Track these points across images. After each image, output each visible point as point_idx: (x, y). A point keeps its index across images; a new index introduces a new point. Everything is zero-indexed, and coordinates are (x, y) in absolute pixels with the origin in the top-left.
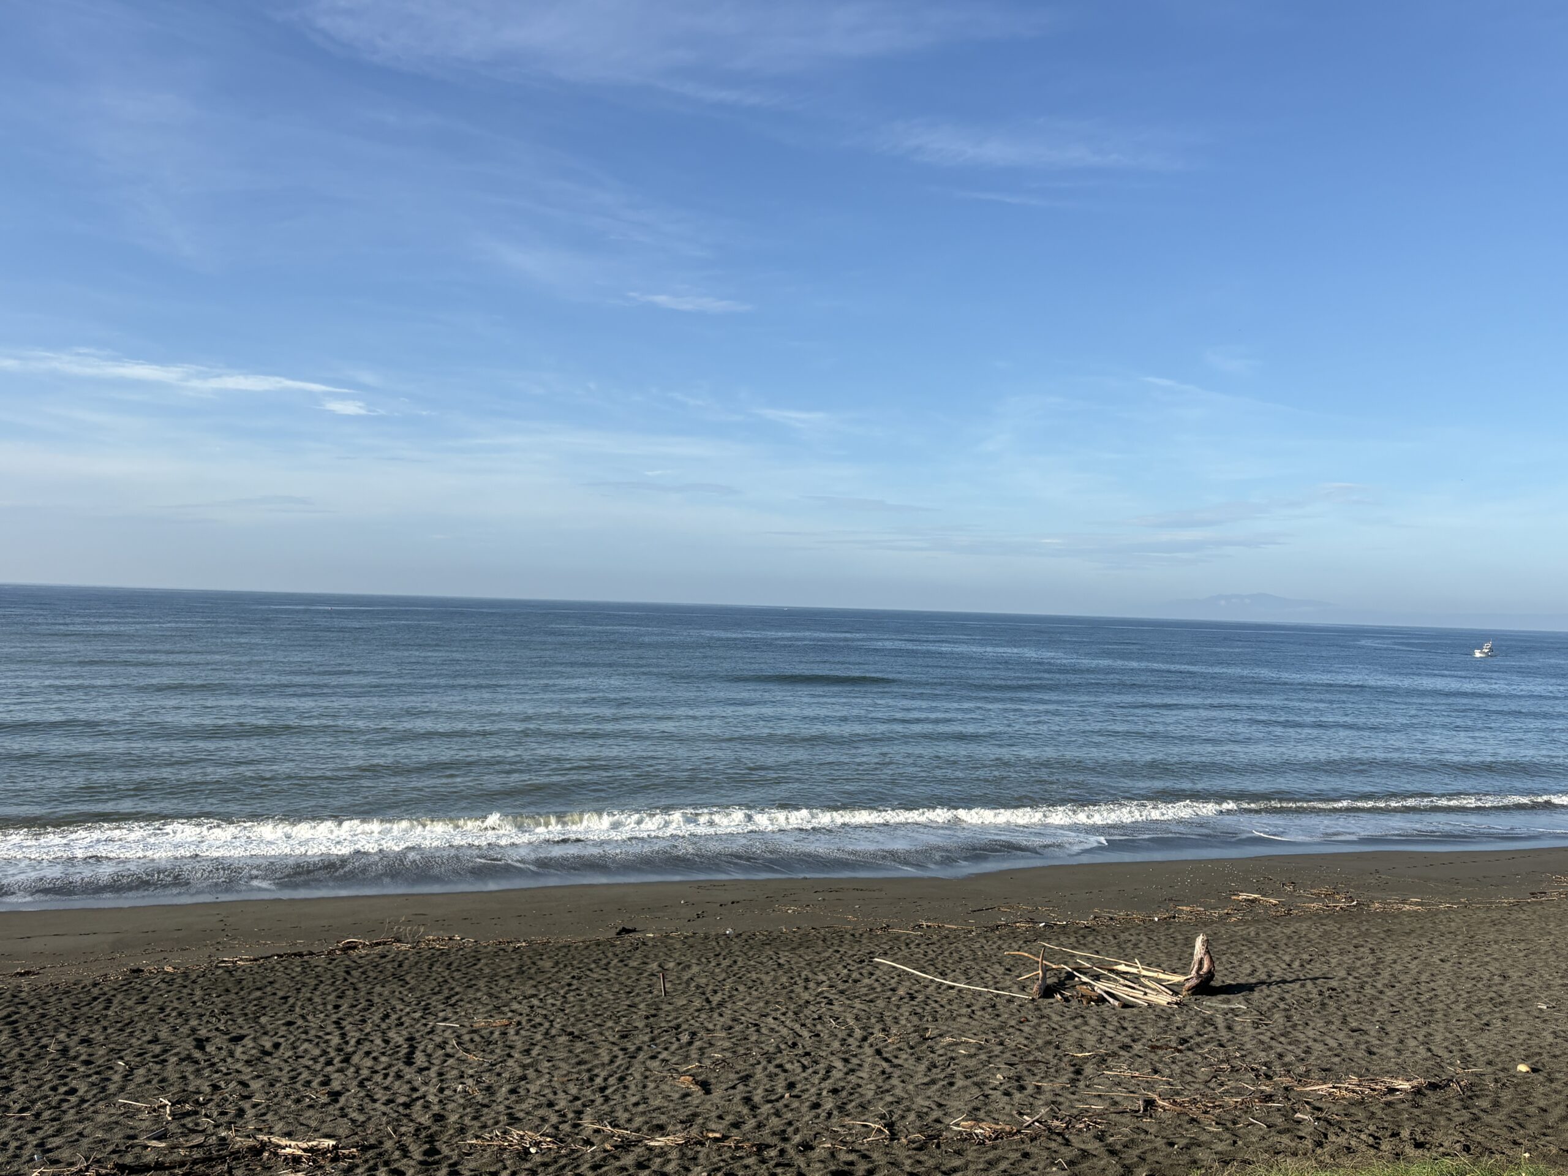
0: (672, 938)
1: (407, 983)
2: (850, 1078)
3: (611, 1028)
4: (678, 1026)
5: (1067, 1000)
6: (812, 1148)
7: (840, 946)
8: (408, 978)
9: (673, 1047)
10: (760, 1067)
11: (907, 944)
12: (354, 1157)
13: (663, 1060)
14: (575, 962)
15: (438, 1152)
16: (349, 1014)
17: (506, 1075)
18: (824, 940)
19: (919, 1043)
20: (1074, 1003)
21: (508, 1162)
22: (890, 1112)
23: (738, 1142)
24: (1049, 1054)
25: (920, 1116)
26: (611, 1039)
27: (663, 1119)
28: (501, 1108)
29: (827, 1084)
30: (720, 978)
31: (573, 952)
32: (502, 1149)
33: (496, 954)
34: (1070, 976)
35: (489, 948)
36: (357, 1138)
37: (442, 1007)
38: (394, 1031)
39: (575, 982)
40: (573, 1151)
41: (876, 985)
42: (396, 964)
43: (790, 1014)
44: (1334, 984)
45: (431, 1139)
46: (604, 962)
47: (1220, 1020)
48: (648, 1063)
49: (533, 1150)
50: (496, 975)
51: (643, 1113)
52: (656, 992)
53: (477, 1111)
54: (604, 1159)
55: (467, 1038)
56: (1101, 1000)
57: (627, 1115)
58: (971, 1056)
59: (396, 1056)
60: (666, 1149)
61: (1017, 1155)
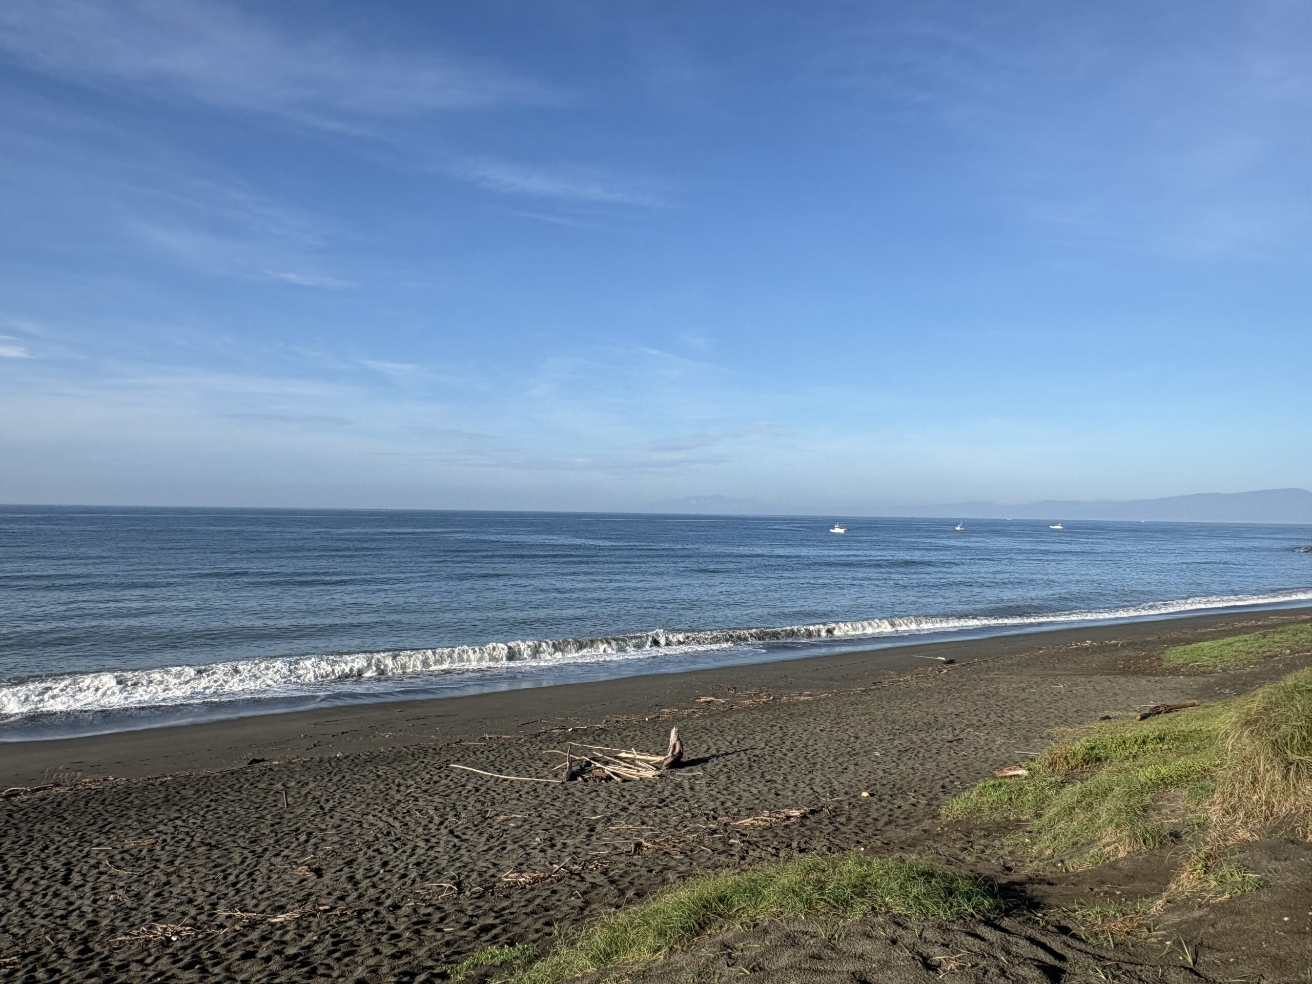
0: (293, 764)
1: (65, 819)
2: (429, 853)
3: (243, 837)
4: (298, 829)
5: (586, 781)
6: (400, 907)
7: (425, 758)
8: (65, 815)
9: (293, 846)
10: (361, 853)
11: (474, 752)
12: (15, 964)
13: (284, 856)
14: (213, 789)
15: (92, 950)
16: (12, 849)
17: (153, 883)
18: (413, 755)
19: (482, 822)
20: (591, 782)
21: (152, 951)
22: (459, 874)
23: (343, 910)
24: (572, 821)
25: (480, 875)
26: (243, 845)
27: (284, 900)
28: (148, 909)
29: (413, 860)
30: (331, 790)
31: (212, 781)
32: (148, 941)
33: (145, 788)
34: (589, 764)
35: (139, 784)
36: (17, 948)
37: (97, 835)
38: (53, 858)
39: (213, 804)
40: (208, 935)
41: (451, 783)
42: (55, 805)
43: (386, 811)
44: (757, 752)
45: (85, 941)
46: (238, 786)
47: (686, 785)
48: (273, 860)
49: (174, 938)
50: (145, 805)
51: (268, 898)
52: (280, 805)
53: (127, 914)
54: (234, 937)
55: (118, 857)
56: (609, 778)
57: (254, 902)
58: (518, 827)
59: (54, 879)
60: (285, 923)
61: (548, 892)
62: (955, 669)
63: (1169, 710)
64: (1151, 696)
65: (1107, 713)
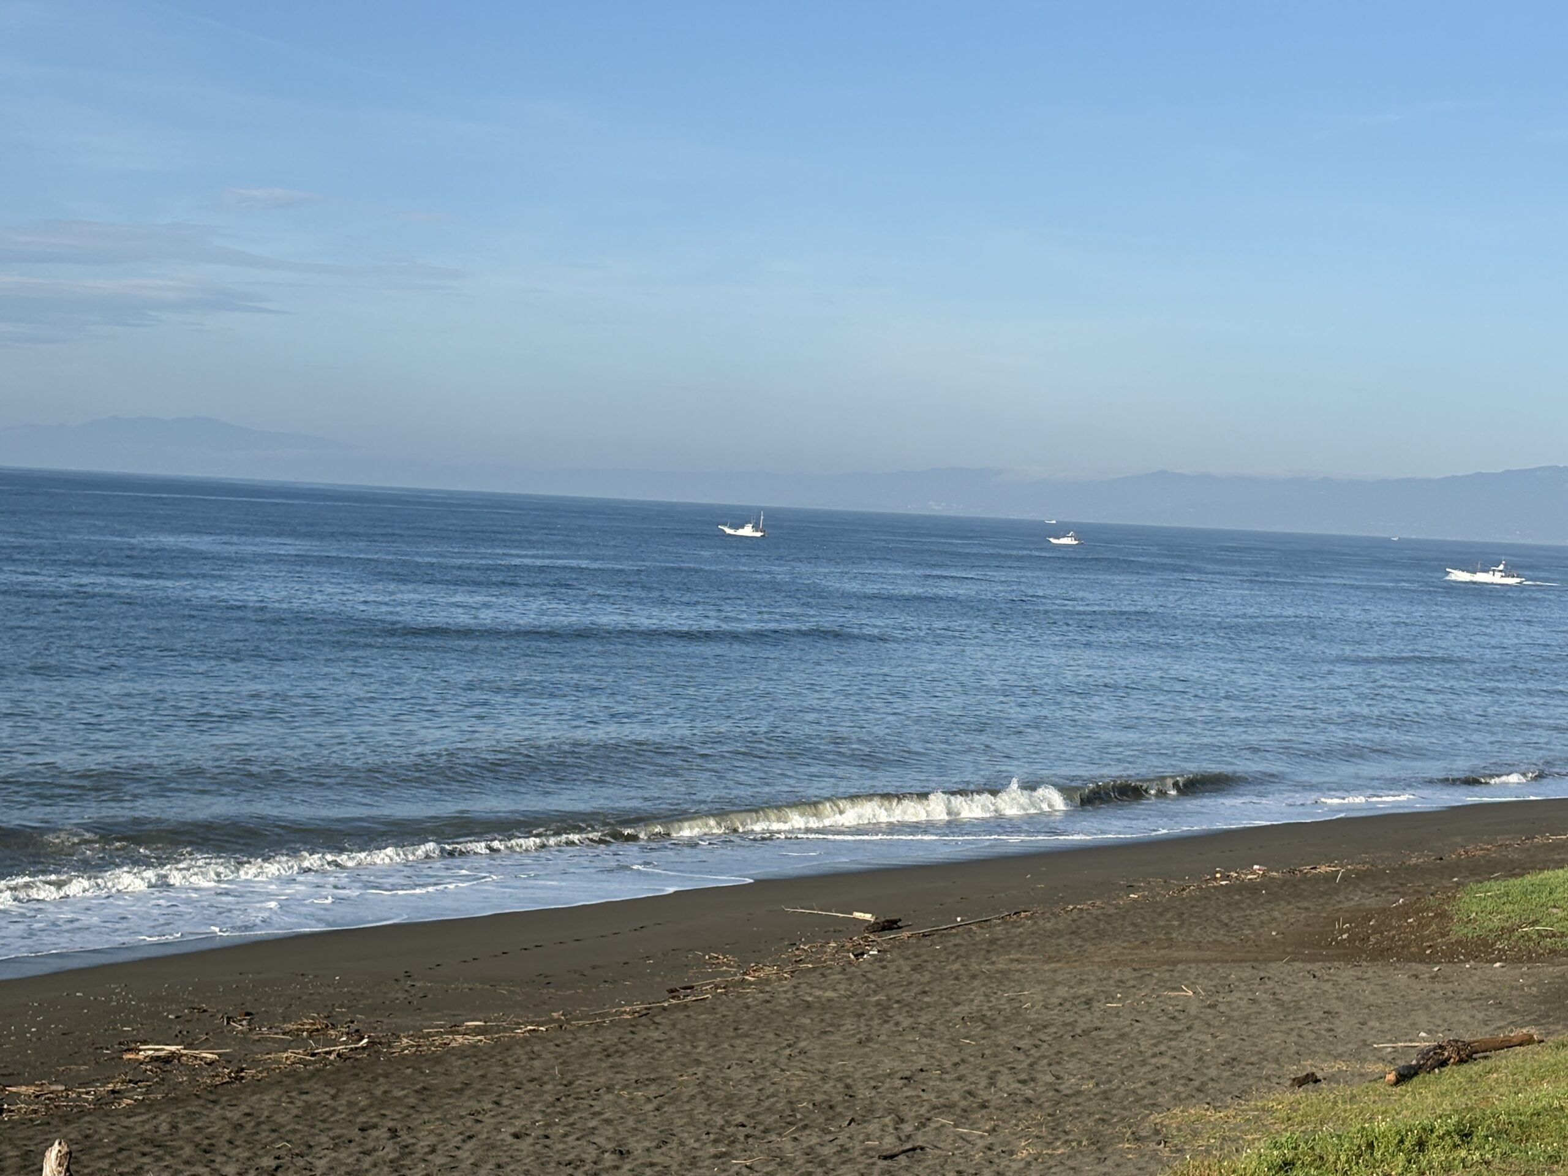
62: (903, 945)
63: (1467, 1054)
64: (1422, 1018)
65: (1308, 1066)
